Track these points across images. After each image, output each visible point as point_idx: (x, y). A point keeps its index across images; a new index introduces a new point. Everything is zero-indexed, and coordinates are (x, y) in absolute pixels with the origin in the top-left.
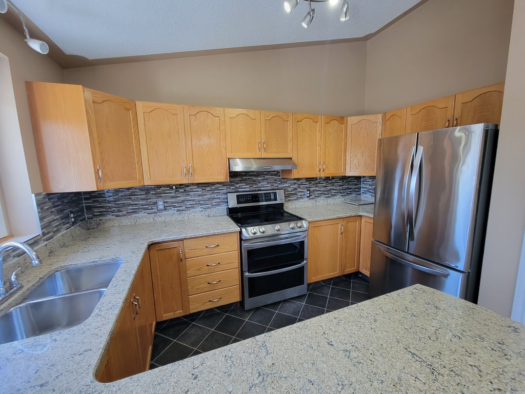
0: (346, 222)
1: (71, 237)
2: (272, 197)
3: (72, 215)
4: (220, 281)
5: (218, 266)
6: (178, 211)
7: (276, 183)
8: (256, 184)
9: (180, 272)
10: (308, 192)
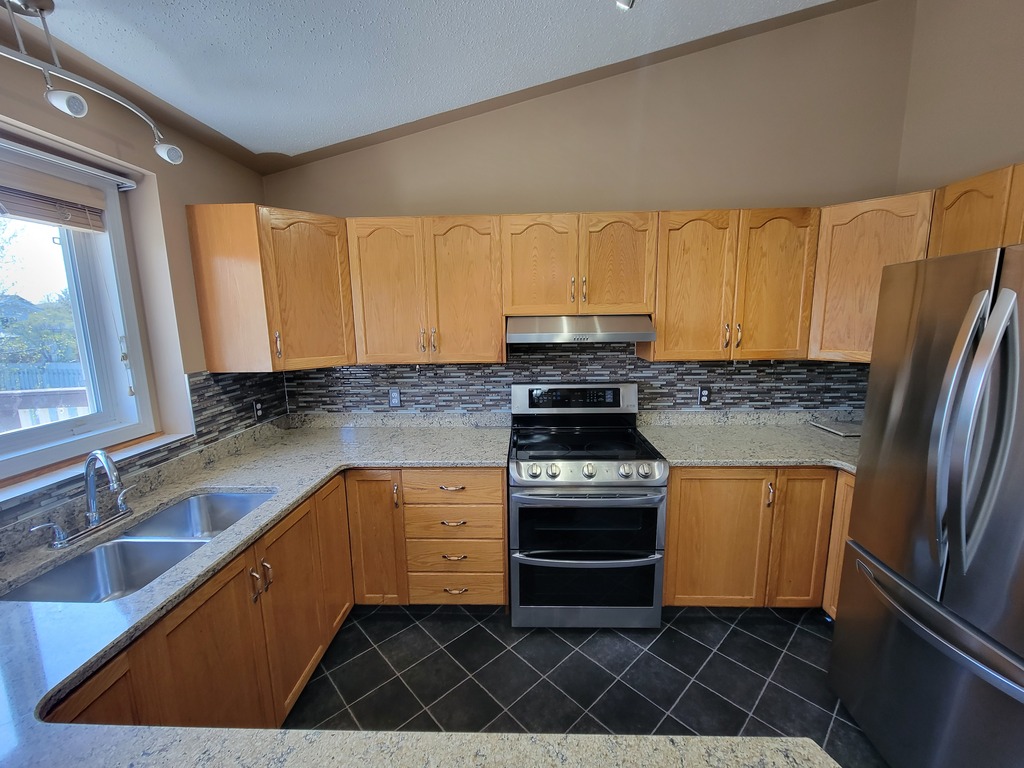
0: (784, 478)
1: (252, 441)
2: (609, 398)
3: (259, 406)
4: (465, 557)
5: (463, 527)
6: (423, 410)
7: (624, 368)
8: (576, 369)
9: (394, 526)
10: (705, 393)
